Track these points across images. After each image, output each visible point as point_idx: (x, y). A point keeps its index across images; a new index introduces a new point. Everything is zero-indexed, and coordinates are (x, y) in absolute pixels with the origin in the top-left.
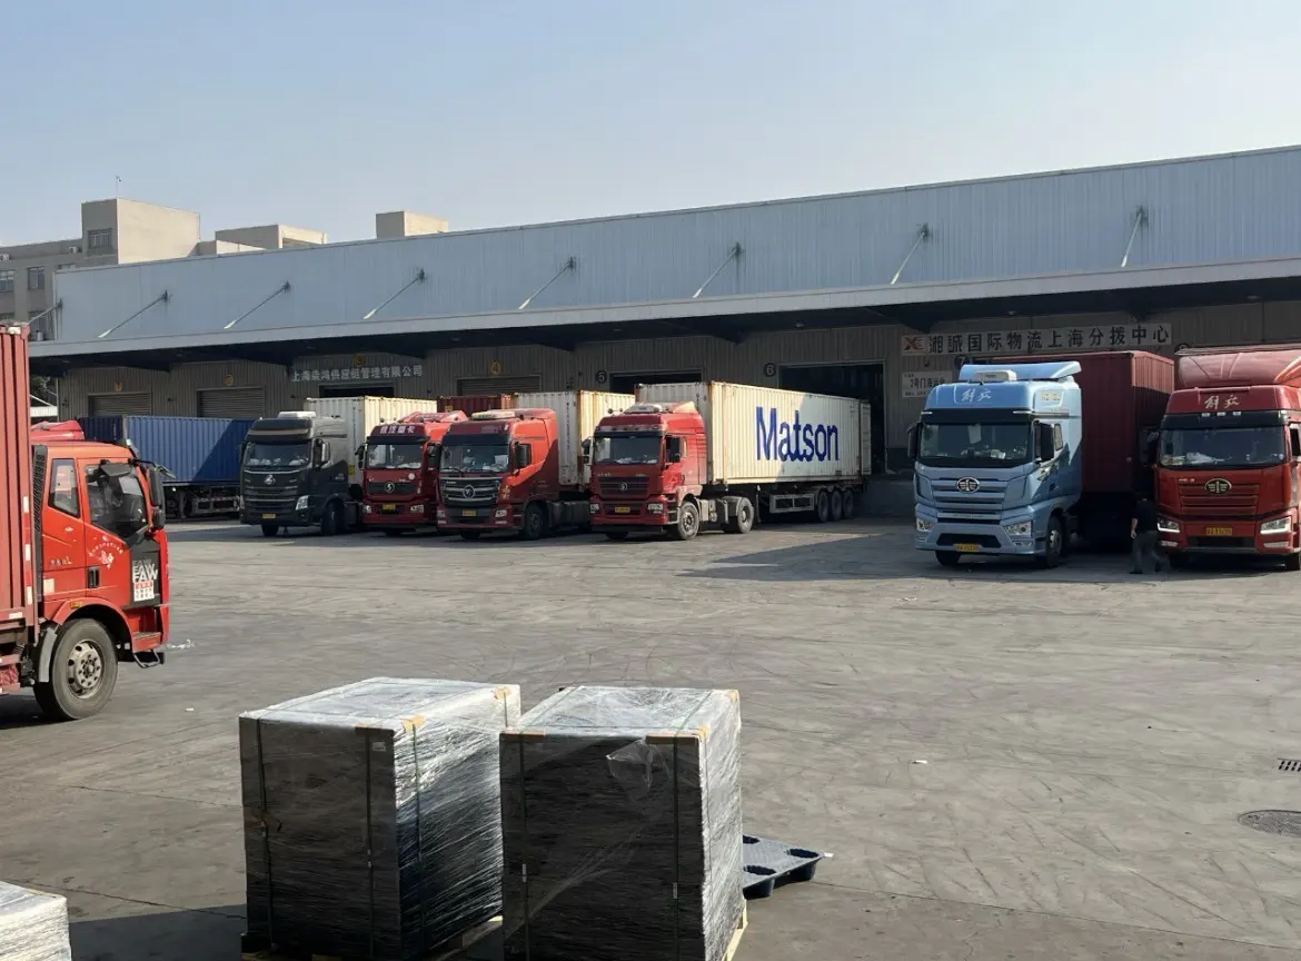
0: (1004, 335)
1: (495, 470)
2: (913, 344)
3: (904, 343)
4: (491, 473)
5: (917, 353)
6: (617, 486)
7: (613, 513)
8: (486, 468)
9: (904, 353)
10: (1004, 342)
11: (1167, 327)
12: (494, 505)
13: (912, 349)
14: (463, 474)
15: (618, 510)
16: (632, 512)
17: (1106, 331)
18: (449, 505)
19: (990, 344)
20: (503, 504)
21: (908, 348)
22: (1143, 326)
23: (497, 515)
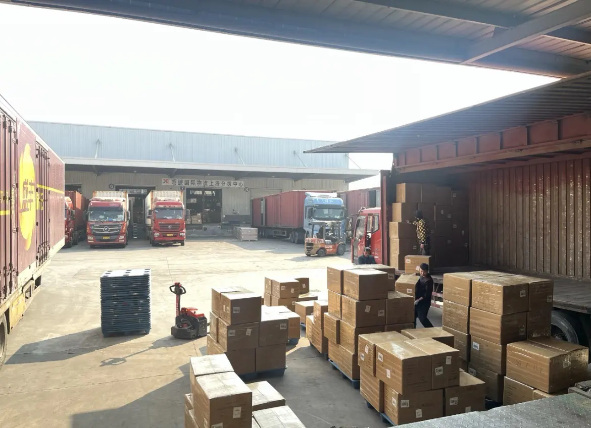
0: (196, 181)
1: (119, 220)
2: (166, 181)
3: (163, 181)
4: (117, 222)
5: (167, 184)
6: (167, 227)
7: (166, 236)
8: (114, 220)
9: (163, 184)
10: (196, 183)
11: (242, 182)
12: (118, 234)
13: (166, 183)
14: (103, 222)
15: (168, 235)
16: (174, 236)
17: (226, 182)
18: (95, 235)
19: (192, 183)
20: (122, 234)
21: (164, 182)
22: (236, 181)
23: (120, 238)
